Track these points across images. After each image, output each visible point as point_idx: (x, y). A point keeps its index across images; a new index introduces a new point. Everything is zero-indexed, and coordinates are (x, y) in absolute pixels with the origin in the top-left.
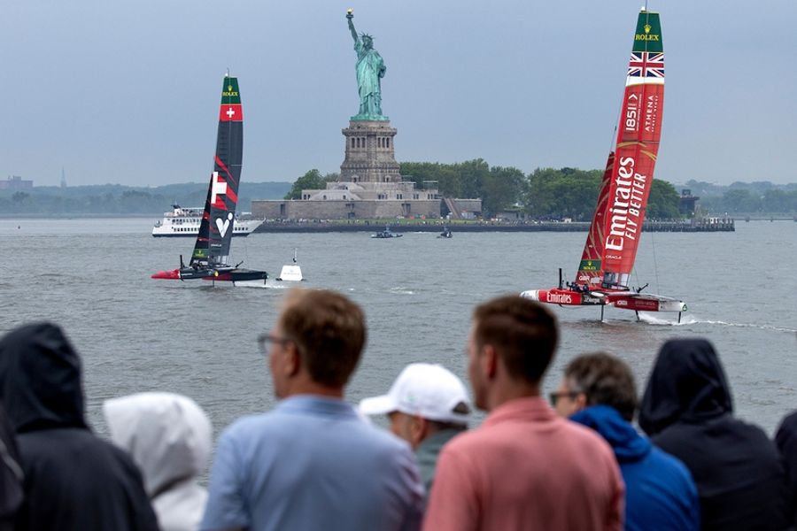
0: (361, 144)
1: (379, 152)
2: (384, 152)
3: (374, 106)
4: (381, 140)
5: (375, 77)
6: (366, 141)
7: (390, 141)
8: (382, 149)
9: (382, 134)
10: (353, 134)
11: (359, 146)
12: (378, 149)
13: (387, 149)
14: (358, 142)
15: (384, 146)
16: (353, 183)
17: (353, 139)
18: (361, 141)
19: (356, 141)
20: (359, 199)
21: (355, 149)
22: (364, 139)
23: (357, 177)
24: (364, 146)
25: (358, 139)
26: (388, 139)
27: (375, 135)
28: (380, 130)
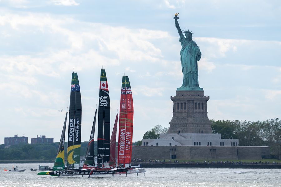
0: (183, 107)
1: (196, 112)
2: (199, 113)
3: (193, 81)
4: (198, 104)
5: (193, 60)
6: (187, 105)
7: (204, 105)
8: (198, 110)
9: (198, 100)
10: (179, 100)
11: (182, 108)
12: (195, 111)
13: (202, 111)
14: (182, 106)
15: (199, 109)
16: (177, 134)
17: (178, 103)
18: (183, 105)
19: (180, 105)
20: (180, 145)
21: (179, 111)
22: (185, 103)
23: (180, 130)
24: (185, 108)
25: (182, 103)
26: (202, 104)
27: (193, 101)
28: (197, 97)
